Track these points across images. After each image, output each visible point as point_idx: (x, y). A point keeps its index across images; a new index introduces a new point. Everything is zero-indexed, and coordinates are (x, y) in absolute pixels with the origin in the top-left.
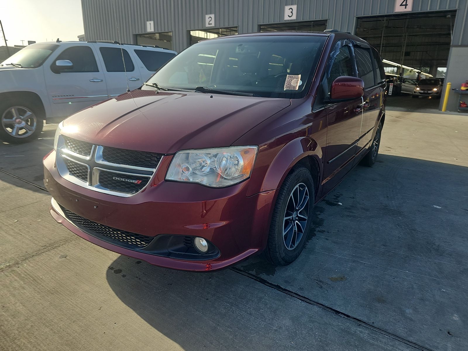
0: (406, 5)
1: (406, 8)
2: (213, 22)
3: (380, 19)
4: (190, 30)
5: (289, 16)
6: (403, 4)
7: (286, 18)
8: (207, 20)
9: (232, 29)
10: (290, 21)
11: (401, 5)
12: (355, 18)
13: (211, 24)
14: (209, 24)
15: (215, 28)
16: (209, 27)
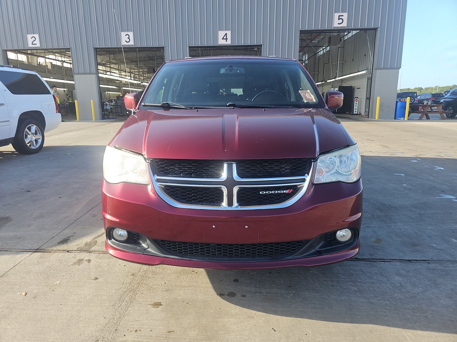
0: (226, 39)
1: (226, 41)
2: (37, 42)
3: (196, 49)
4: (6, 49)
5: (126, 41)
6: (224, 38)
7: (124, 43)
8: (30, 41)
9: (49, 50)
10: (128, 46)
11: (223, 39)
12: (188, 47)
13: (36, 44)
14: (32, 44)
15: (41, 48)
16: (33, 47)
